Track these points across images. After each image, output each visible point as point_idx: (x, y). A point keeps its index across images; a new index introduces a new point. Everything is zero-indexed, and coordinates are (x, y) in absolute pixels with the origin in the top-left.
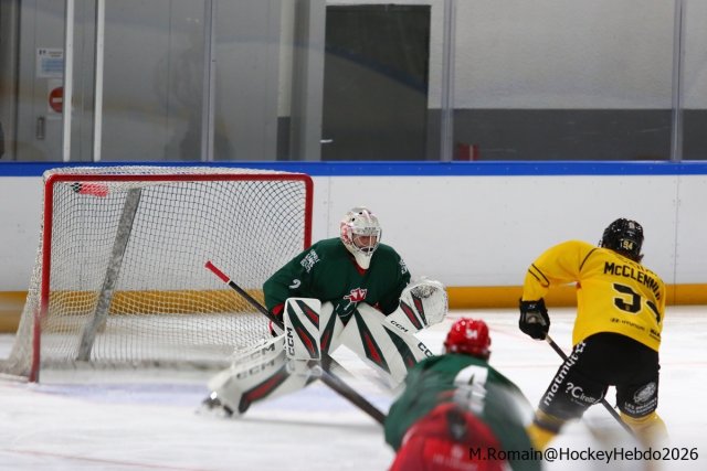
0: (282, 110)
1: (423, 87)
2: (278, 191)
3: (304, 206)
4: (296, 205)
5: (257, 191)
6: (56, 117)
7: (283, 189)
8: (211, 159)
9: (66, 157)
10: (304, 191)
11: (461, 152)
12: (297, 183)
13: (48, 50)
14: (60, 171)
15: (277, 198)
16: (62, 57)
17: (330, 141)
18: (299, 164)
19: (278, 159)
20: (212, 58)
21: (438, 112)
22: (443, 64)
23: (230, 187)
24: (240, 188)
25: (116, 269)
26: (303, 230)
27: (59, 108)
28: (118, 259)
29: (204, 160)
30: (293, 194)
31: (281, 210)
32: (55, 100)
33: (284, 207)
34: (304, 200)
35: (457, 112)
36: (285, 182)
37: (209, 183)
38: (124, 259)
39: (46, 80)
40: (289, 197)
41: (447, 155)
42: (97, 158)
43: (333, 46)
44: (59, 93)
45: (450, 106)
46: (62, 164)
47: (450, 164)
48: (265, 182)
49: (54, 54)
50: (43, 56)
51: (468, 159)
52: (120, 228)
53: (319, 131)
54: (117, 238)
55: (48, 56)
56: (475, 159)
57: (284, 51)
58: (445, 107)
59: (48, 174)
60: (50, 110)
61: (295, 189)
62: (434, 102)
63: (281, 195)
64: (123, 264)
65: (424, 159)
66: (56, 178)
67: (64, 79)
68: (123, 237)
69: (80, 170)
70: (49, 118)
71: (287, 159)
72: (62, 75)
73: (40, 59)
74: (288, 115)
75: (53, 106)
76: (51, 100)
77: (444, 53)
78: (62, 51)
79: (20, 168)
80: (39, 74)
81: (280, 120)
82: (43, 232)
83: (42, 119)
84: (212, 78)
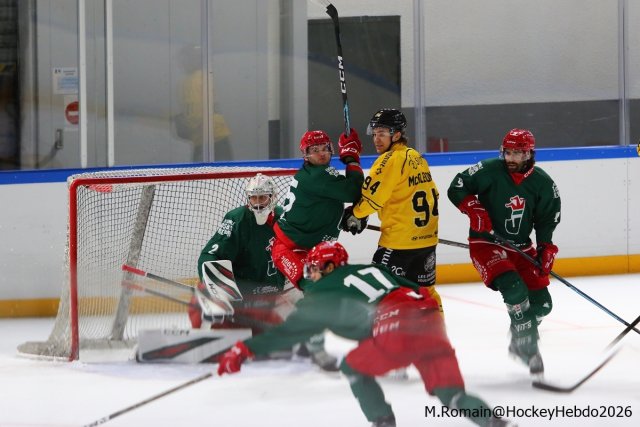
0: (273, 114)
1: (396, 88)
6: (74, 129)
9: (84, 164)
11: (433, 145)
13: (62, 70)
14: (80, 176)
16: (75, 75)
18: (291, 161)
19: (270, 158)
20: (210, 70)
21: (412, 111)
22: (414, 68)
27: (75, 121)
28: (136, 253)
32: (72, 113)
35: (429, 110)
36: (281, 177)
37: (213, 181)
38: (142, 253)
39: (61, 97)
41: (421, 147)
42: (111, 163)
43: (316, 54)
44: (74, 107)
45: (423, 105)
46: (81, 171)
49: (71, 73)
50: (58, 75)
51: (439, 151)
52: (137, 225)
54: (134, 234)
55: (62, 75)
56: (445, 151)
57: (272, 59)
58: (417, 106)
60: (67, 122)
62: (407, 102)
64: (141, 257)
66: (78, 183)
67: (79, 94)
68: (140, 233)
69: (98, 175)
70: (66, 130)
71: (279, 157)
72: (76, 92)
73: (56, 76)
74: (278, 118)
75: (69, 118)
76: (67, 112)
77: (415, 58)
78: (76, 70)
79: (43, 175)
80: (56, 91)
81: (271, 123)
82: (69, 232)
83: (60, 131)
84: (210, 88)
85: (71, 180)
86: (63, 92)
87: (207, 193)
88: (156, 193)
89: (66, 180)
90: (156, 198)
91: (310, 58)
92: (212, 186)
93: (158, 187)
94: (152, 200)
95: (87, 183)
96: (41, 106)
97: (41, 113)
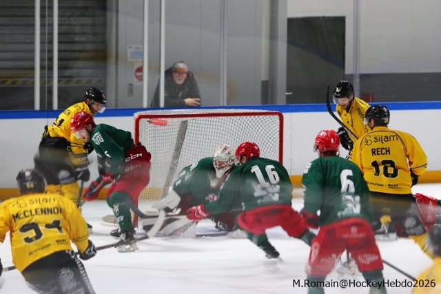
0: (264, 77)
2: (264, 122)
3: (278, 130)
4: (274, 129)
5: (252, 122)
6: (139, 84)
7: (266, 120)
8: (225, 105)
9: (145, 105)
10: (278, 121)
11: (365, 98)
12: (275, 116)
13: (133, 46)
14: (143, 113)
15: (263, 126)
16: (141, 50)
17: (291, 93)
18: (275, 106)
19: (262, 103)
20: (225, 48)
21: (351, 76)
22: (353, 50)
23: (237, 120)
24: (243, 121)
25: (175, 167)
26: (278, 143)
27: (140, 79)
28: (176, 162)
29: (221, 105)
30: (272, 123)
31: (266, 132)
32: (138, 74)
33: (267, 130)
34: (279, 126)
35: (362, 76)
36: (268, 116)
37: (224, 118)
38: (179, 162)
39: (133, 63)
40: (270, 125)
43: (291, 40)
44: (140, 70)
45: (358, 72)
46: (143, 109)
48: (257, 117)
49: (137, 48)
50: (132, 50)
52: (176, 144)
53: (285, 88)
54: (175, 150)
56: (372, 101)
57: (264, 43)
58: (355, 73)
59: (136, 115)
60: (136, 80)
61: (273, 120)
62: (349, 69)
63: (266, 124)
64: (178, 164)
66: (141, 117)
67: (143, 62)
68: (178, 149)
70: (135, 84)
71: (267, 103)
72: (141, 60)
73: (129, 51)
74: (267, 79)
75: (137, 77)
76: (136, 74)
77: (354, 43)
78: (141, 46)
79: (120, 112)
80: (129, 59)
81: (263, 82)
83: (131, 85)
84: (225, 60)
86: (132, 60)
87: (220, 124)
89: (133, 115)
91: (289, 42)
92: (223, 121)
93: (189, 121)
94: (186, 129)
95: (146, 117)
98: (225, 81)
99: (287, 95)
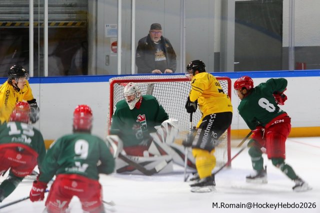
0: (216, 49)
1: (279, 36)
6: (115, 55)
8: (184, 72)
9: (119, 73)
10: (227, 85)
11: (298, 66)
12: (224, 81)
13: (110, 25)
14: (116, 79)
16: (116, 28)
17: (238, 63)
18: (225, 73)
19: (215, 71)
20: (184, 26)
21: (287, 48)
22: (289, 26)
27: (115, 51)
29: (181, 72)
32: (114, 47)
34: (227, 89)
35: (296, 48)
37: (183, 82)
39: (109, 38)
41: (292, 67)
42: (133, 73)
43: (239, 20)
44: (115, 44)
45: (293, 46)
46: (117, 76)
47: (293, 71)
49: (113, 27)
50: (108, 27)
51: (301, 69)
53: (233, 58)
55: (109, 28)
56: (304, 69)
57: (216, 22)
58: (290, 46)
60: (112, 52)
61: (223, 84)
62: (285, 44)
65: (281, 70)
66: (115, 82)
67: (117, 37)
69: (125, 78)
70: (111, 55)
71: (219, 71)
72: (116, 36)
73: (106, 29)
74: (219, 51)
75: (113, 50)
76: (112, 47)
77: (289, 21)
78: (116, 25)
79: (99, 78)
80: (107, 36)
81: (215, 54)
82: (109, 107)
83: (108, 56)
85: (111, 80)
86: (109, 36)
87: (180, 88)
88: (155, 88)
89: (108, 81)
90: (154, 90)
91: (236, 21)
92: (183, 85)
93: (155, 85)
94: (152, 91)
95: (119, 82)
96: (98, 43)
97: (98, 47)
98: (184, 53)
99: (235, 64)
